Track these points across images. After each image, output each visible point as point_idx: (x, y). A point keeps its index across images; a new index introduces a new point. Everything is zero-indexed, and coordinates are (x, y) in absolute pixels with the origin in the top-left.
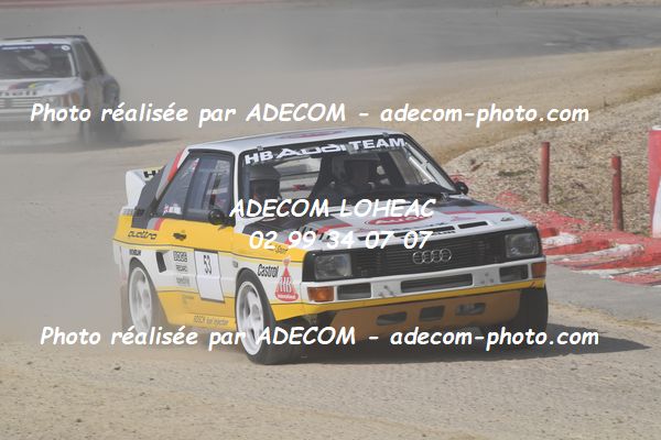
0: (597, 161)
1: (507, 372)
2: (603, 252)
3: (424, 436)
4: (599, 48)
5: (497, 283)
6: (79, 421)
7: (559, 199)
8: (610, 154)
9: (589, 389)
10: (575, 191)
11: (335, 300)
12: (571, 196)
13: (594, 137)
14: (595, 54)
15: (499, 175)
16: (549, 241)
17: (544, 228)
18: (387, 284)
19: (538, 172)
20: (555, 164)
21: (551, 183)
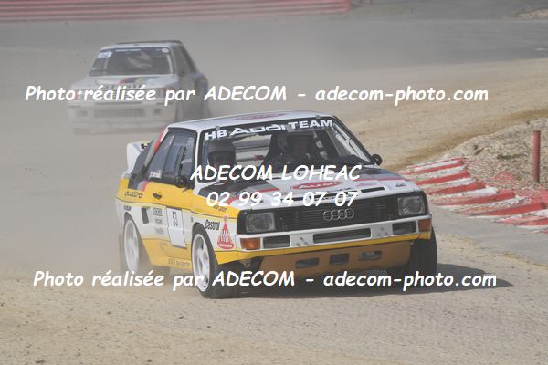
5: (391, 236)
6: (149, 361)
11: (262, 249)
15: (498, 158)
16: (540, 213)
17: (534, 202)
18: (302, 236)
19: (531, 155)
20: (545, 149)
21: (542, 165)
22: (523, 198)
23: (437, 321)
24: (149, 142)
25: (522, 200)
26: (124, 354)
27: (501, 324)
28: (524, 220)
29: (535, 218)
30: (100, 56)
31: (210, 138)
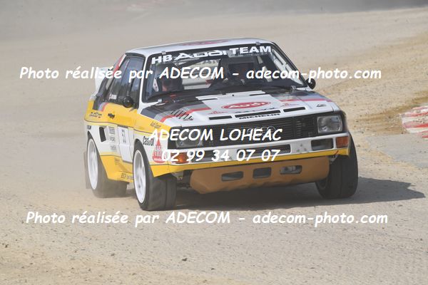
11: (190, 162)
31: (156, 62)
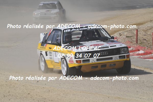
0: (149, 34)
1: (128, 83)
2: (150, 55)
3: (109, 97)
4: (150, 8)
5: (118, 59)
6: (29, 94)
7: (140, 43)
8: (152, 32)
9: (147, 87)
10: (144, 41)
11: (82, 63)
12: (143, 42)
13: (148, 28)
14: (149, 9)
15: (126, 37)
16: (138, 52)
17: (136, 49)
18: (93, 59)
19: (135, 36)
20: (139, 34)
21: (138, 39)
22: (133, 48)
23: (109, 82)
24: (47, 33)
25: (133, 49)
26: (22, 92)
27: (127, 83)
28: (133, 54)
29: (136, 54)
30: (40, 5)
31: (66, 32)
